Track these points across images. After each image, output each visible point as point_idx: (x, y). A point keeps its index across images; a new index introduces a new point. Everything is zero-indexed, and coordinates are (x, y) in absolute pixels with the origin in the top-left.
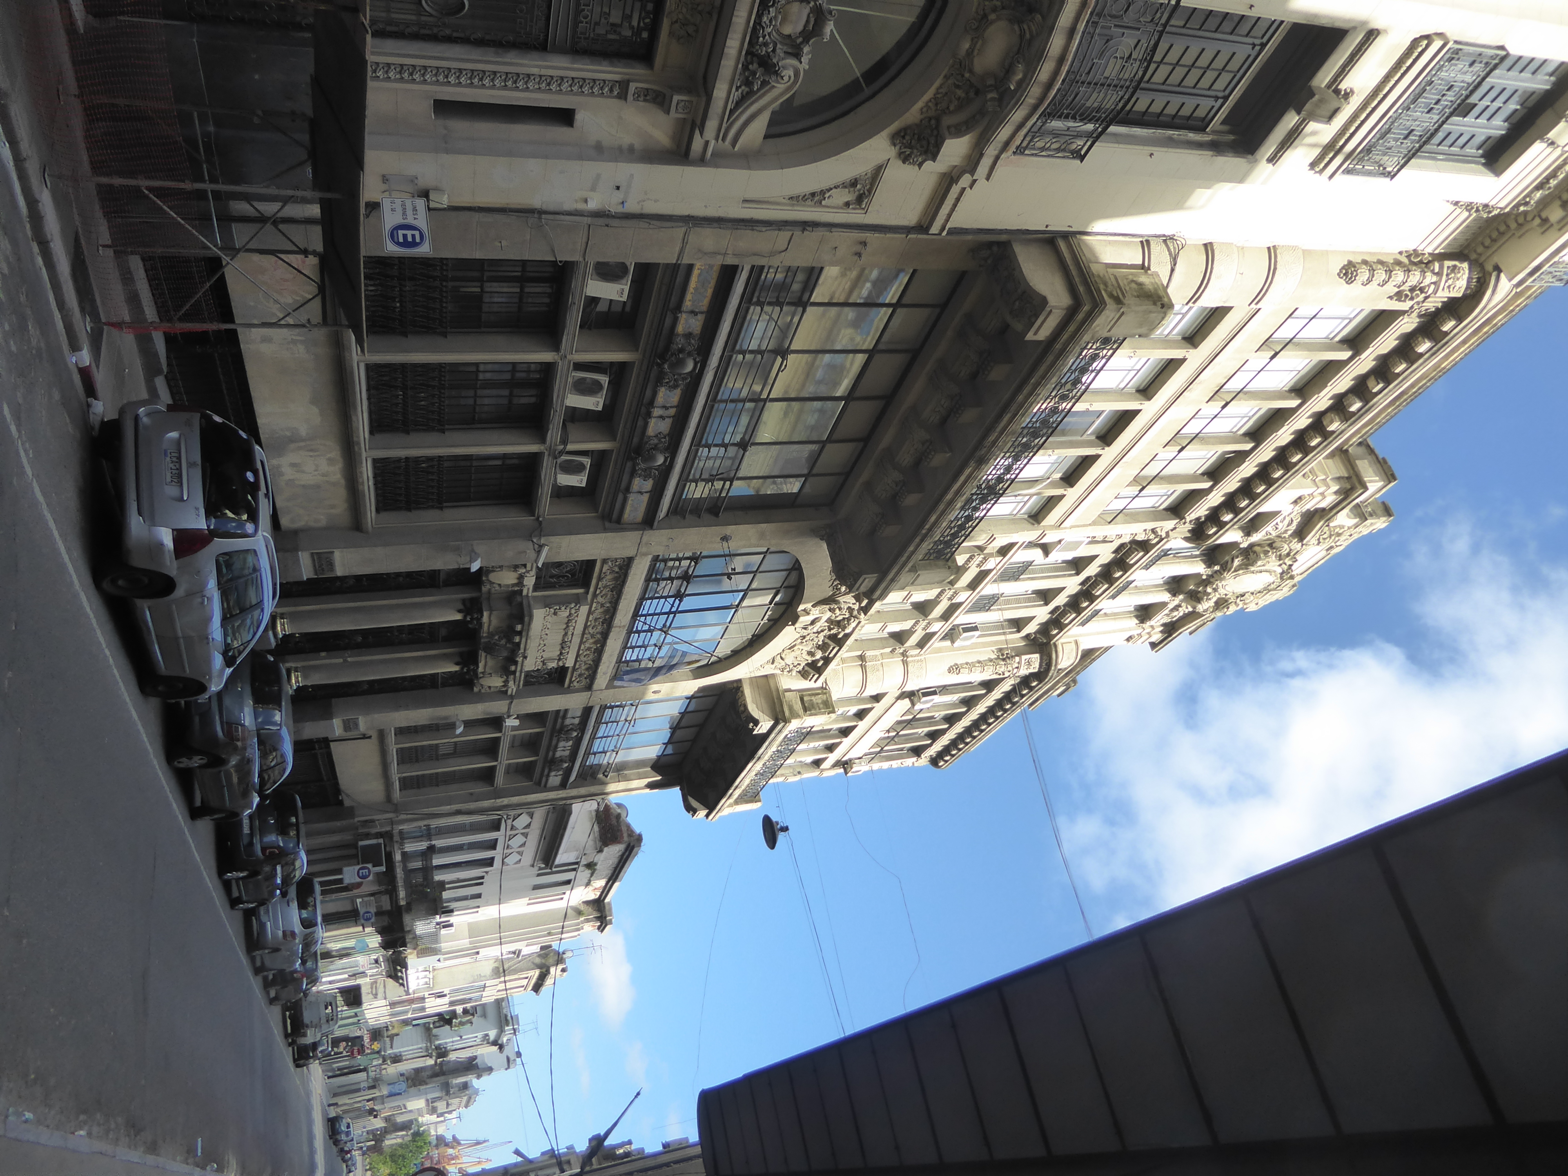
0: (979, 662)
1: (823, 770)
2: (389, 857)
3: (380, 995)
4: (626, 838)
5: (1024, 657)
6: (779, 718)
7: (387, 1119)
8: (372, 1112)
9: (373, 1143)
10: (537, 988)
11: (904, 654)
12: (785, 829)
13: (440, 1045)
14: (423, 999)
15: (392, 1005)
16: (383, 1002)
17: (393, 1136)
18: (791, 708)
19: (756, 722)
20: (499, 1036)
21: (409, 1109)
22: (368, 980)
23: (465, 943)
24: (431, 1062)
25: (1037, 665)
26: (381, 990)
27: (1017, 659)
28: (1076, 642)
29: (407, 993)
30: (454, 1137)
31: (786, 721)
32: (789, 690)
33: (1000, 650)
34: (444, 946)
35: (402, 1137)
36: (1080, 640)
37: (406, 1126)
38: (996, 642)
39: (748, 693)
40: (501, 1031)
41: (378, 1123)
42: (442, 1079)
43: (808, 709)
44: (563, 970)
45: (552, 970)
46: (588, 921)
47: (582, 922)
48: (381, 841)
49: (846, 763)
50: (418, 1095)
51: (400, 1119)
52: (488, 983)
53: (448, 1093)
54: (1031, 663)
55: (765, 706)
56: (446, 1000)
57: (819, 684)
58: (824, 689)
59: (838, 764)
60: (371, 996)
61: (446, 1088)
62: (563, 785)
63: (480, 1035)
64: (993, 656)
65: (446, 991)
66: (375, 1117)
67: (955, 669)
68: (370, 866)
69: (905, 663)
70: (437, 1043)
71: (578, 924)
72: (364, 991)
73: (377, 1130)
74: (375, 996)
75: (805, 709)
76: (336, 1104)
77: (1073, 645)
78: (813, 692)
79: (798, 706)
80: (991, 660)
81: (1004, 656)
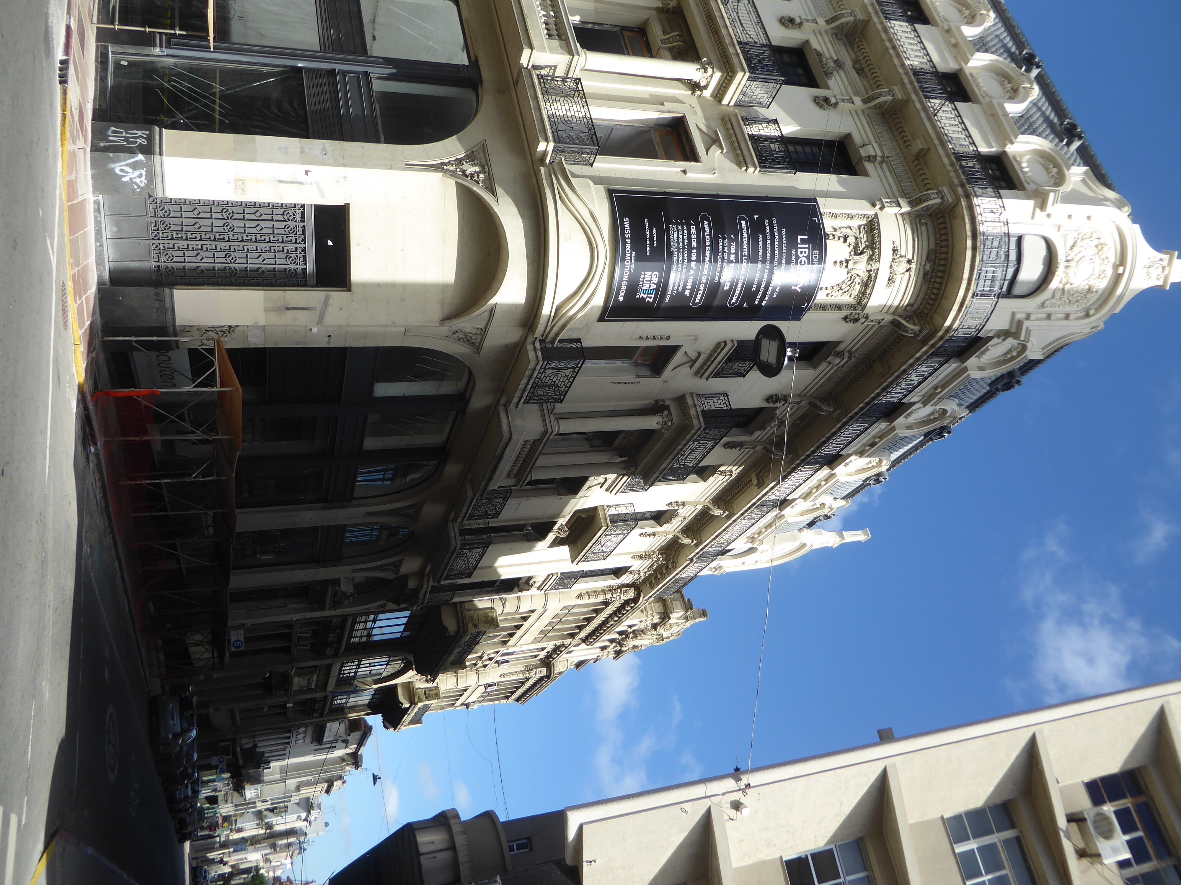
0: (516, 672)
1: (456, 707)
2: (234, 750)
3: (229, 801)
4: (363, 729)
5: (538, 670)
6: (413, 703)
7: (232, 867)
8: (221, 862)
9: (222, 882)
10: (328, 791)
11: (477, 670)
12: (380, 778)
13: (268, 822)
14: (255, 803)
15: (236, 806)
16: (231, 805)
17: (237, 878)
18: (419, 698)
19: (402, 704)
20: (307, 816)
21: (249, 860)
22: (222, 793)
23: (278, 776)
24: (262, 831)
25: (545, 673)
26: (230, 799)
27: (535, 670)
28: (567, 661)
29: (245, 800)
30: (288, 878)
31: (416, 704)
32: (420, 688)
33: (527, 666)
34: (266, 778)
35: (245, 878)
36: (569, 659)
37: (247, 871)
38: (525, 662)
39: (400, 690)
40: (309, 813)
41: (227, 870)
42: (271, 841)
43: (427, 698)
44: (343, 783)
45: (335, 783)
46: (348, 765)
47: (345, 765)
48: (230, 743)
49: (466, 705)
50: (256, 850)
51: (242, 867)
52: (293, 794)
53: (275, 850)
54: (544, 671)
55: (406, 696)
56: (269, 803)
57: (434, 685)
58: (437, 688)
59: (462, 704)
60: (224, 802)
61: (274, 846)
62: (321, 716)
63: (295, 816)
64: (523, 669)
65: (268, 799)
66: (224, 865)
67: (503, 675)
68: (224, 756)
69: (477, 674)
70: (266, 821)
71: (342, 766)
72: (220, 798)
73: (226, 874)
74: (226, 802)
75: (426, 698)
76: (198, 858)
77: (566, 662)
78: (430, 689)
79: (423, 696)
80: (521, 671)
81: (528, 669)
